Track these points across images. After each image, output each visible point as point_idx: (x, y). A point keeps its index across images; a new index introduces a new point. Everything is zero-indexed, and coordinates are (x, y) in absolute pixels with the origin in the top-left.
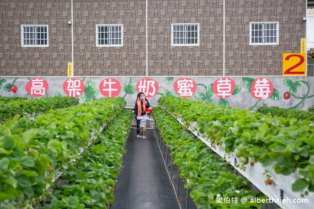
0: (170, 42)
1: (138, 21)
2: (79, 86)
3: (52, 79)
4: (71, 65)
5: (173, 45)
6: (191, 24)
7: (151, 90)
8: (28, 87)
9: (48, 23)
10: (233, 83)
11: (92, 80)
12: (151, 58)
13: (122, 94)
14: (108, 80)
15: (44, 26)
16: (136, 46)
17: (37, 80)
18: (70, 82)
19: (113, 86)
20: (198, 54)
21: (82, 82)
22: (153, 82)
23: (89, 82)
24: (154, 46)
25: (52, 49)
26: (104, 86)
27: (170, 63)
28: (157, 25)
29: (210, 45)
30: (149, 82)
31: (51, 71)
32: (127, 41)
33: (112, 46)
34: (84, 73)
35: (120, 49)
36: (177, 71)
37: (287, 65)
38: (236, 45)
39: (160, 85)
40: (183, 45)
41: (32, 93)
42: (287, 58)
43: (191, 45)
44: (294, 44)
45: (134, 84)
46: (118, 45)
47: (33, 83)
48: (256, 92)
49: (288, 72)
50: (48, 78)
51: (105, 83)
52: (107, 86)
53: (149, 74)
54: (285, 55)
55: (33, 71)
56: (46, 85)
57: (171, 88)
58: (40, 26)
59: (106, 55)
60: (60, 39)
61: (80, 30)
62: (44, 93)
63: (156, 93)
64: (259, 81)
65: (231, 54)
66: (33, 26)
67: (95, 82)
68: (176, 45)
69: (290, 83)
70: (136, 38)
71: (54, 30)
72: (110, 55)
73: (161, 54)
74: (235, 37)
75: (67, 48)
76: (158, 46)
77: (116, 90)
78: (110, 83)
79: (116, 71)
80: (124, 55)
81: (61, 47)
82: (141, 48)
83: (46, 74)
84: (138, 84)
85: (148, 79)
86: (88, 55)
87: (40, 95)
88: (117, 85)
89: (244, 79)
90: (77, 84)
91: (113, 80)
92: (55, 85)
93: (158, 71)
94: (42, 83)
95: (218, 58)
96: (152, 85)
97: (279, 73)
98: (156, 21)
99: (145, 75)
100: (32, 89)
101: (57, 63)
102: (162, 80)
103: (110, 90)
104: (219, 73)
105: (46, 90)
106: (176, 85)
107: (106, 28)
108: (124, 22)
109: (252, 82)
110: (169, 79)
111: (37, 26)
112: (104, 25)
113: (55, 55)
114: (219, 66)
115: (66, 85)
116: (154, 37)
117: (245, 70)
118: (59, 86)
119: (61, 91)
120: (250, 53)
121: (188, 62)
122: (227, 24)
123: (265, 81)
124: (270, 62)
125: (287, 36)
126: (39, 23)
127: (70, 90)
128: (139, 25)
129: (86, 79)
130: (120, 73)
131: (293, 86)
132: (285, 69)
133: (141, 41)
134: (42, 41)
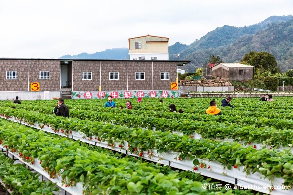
0: (135, 79)
1: (124, 71)
2: (103, 94)
3: (93, 92)
4: (100, 87)
5: (136, 79)
6: (142, 72)
7: (129, 96)
8: (85, 95)
9: (92, 71)
10: (156, 93)
11: (108, 92)
12: (129, 84)
13: (119, 97)
14: (114, 92)
15: (90, 72)
16: (124, 80)
17: (88, 92)
18: (100, 93)
19: (116, 94)
20: (144, 83)
21: (104, 93)
22: (130, 93)
23: (107, 93)
24: (130, 80)
25: (93, 81)
26: (112, 94)
27: (135, 86)
28: (131, 72)
29: (148, 80)
30: (128, 93)
31: (93, 89)
32: (120, 78)
33: (115, 80)
34: (105, 90)
35: (118, 81)
36: (138, 88)
37: (172, 86)
38: (156, 80)
39: (132, 94)
40: (139, 79)
41: (86, 98)
42: (172, 84)
43: (142, 79)
44: (174, 80)
45: (123, 93)
46: (117, 80)
47: (86, 94)
48: (163, 96)
49: (172, 89)
50: (92, 92)
51: (113, 93)
52: (113, 94)
53: (128, 90)
54: (171, 83)
55: (86, 89)
56: (91, 94)
57: (136, 95)
58: (89, 72)
59: (113, 83)
60: (96, 77)
61: (103, 74)
62: (90, 97)
63: (131, 97)
64: (164, 92)
65: (155, 83)
66: (86, 72)
67: (109, 93)
68: (137, 79)
69: (173, 92)
70: (123, 77)
71: (94, 74)
72: (114, 83)
73: (132, 83)
74: (156, 77)
75: (99, 81)
76: (131, 80)
77: (117, 96)
78: (114, 93)
79: (117, 89)
80: (119, 83)
81: (96, 80)
82: (126, 80)
83: (91, 90)
84: (124, 93)
85: (128, 92)
86: (106, 83)
87: (89, 98)
88: (117, 94)
89: (159, 91)
90: (102, 94)
91: (115, 92)
92: (94, 94)
93: (131, 89)
94: (90, 94)
95: (151, 84)
96: (129, 94)
97: (169, 89)
98: (130, 71)
99: (127, 90)
100: (86, 96)
101: (95, 86)
102: (133, 92)
103: (115, 96)
104: (151, 89)
105: (91, 96)
106: (137, 94)
107: (113, 73)
108: (119, 71)
109: (162, 92)
110: (135, 91)
111: (88, 72)
112: (112, 72)
113: (94, 83)
114: (151, 87)
115: (98, 94)
116: (130, 77)
117: (160, 88)
118: (96, 95)
119: (97, 96)
120: (161, 83)
121: (141, 86)
122: (154, 72)
123: (166, 92)
124: (167, 85)
125: (172, 77)
126: (89, 71)
127: (100, 96)
128: (125, 72)
129: (106, 92)
130: (118, 90)
131: (174, 93)
132: (171, 88)
133: (125, 78)
134: (89, 78)
